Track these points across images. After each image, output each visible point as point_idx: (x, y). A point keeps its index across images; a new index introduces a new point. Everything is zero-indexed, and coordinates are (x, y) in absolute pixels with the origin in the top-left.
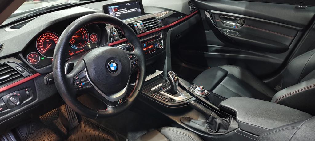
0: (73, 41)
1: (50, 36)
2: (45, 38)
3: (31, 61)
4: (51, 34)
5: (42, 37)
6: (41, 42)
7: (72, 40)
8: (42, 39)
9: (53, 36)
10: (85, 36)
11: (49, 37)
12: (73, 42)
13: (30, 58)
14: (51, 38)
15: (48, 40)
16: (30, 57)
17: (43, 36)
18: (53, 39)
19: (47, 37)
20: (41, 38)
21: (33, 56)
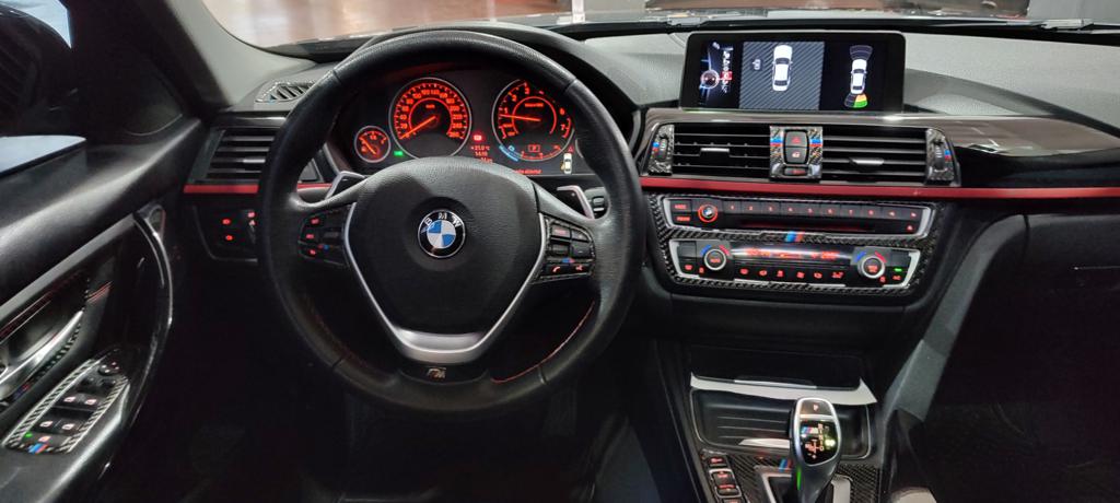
0: (511, 130)
1: (441, 96)
2: (426, 96)
3: (363, 150)
4: (446, 89)
5: (418, 91)
6: (410, 106)
7: (510, 126)
8: (418, 96)
9: (450, 96)
10: (558, 127)
11: (437, 97)
12: (511, 134)
13: (364, 142)
14: (444, 100)
15: (433, 106)
16: (367, 138)
17: (422, 88)
18: (449, 105)
19: (431, 96)
20: (412, 92)
21: (375, 138)
